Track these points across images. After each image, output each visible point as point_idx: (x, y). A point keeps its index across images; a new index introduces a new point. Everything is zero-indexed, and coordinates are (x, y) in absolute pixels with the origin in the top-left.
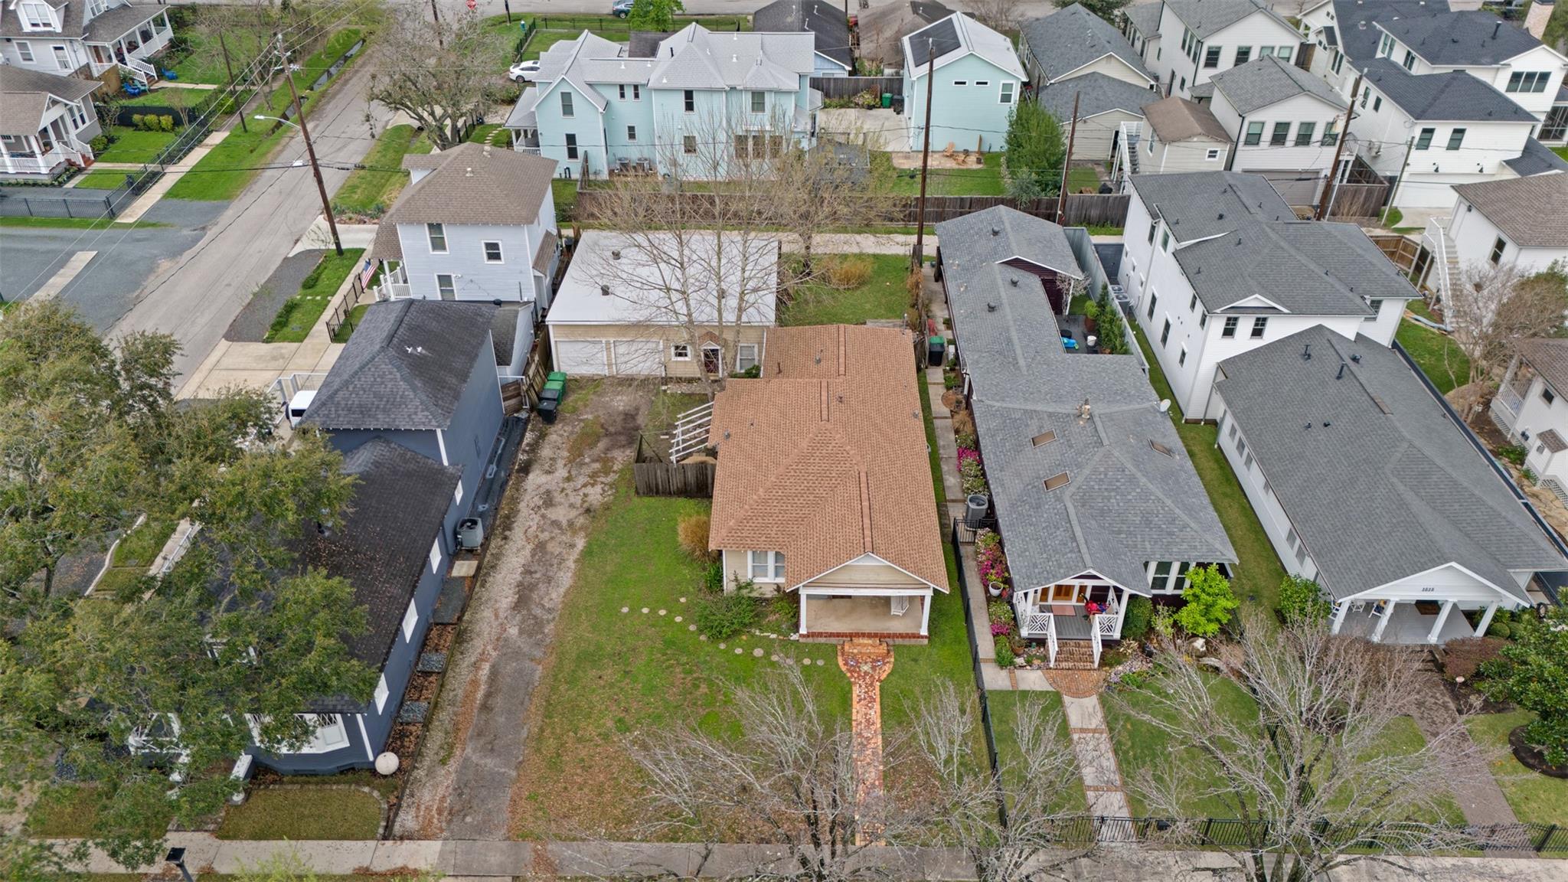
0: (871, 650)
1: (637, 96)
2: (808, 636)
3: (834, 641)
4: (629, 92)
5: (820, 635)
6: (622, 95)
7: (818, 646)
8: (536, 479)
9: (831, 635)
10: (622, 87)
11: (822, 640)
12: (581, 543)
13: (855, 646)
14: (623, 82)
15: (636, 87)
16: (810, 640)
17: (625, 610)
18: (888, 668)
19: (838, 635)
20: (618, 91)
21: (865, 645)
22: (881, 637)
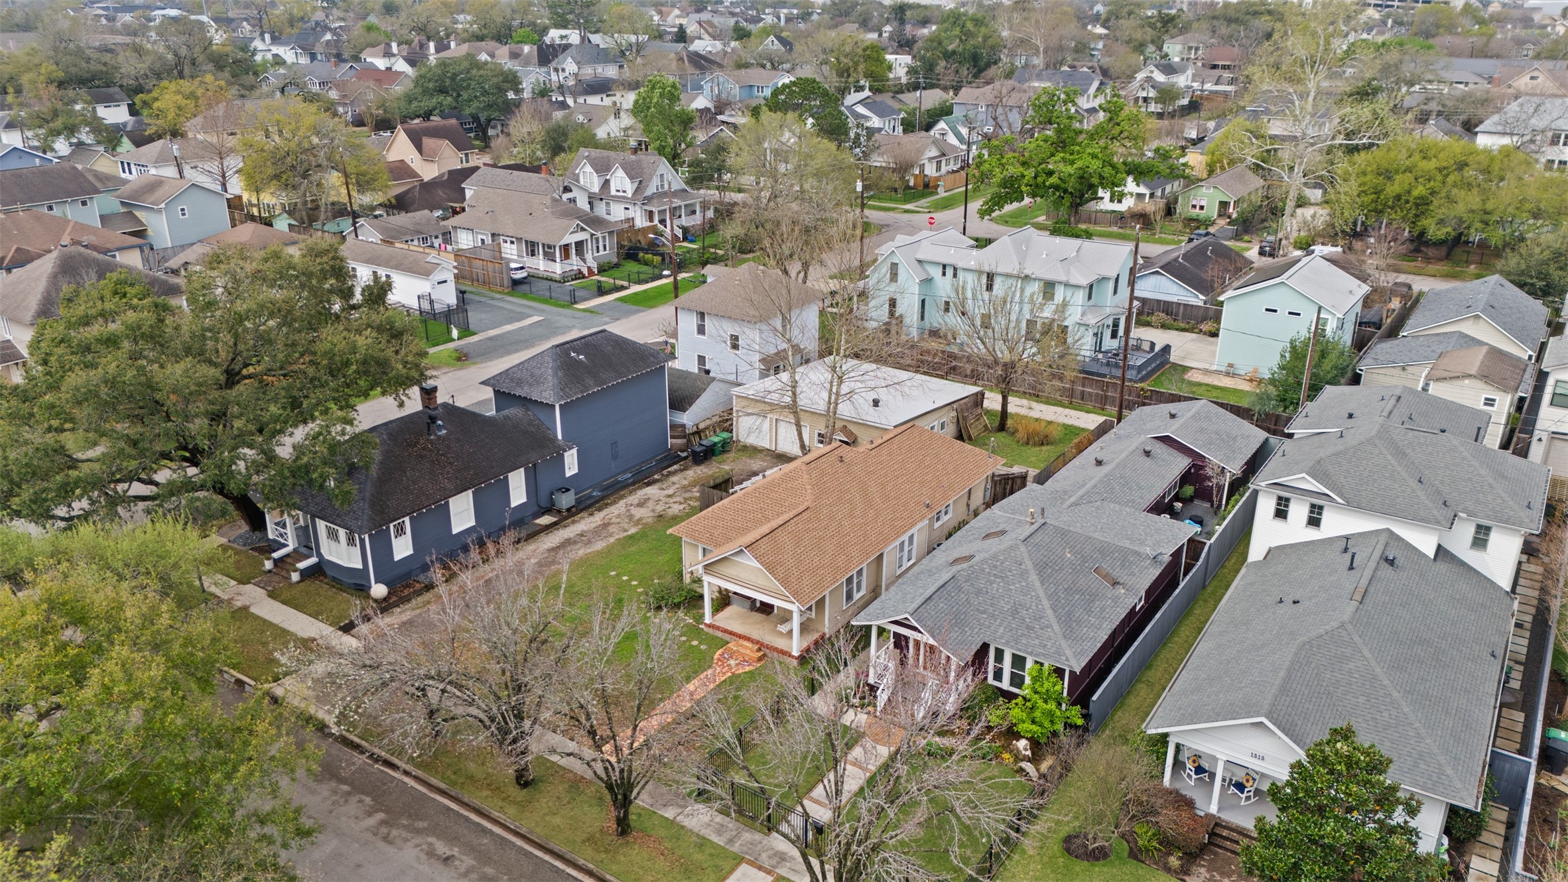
0: (748, 652)
1: (955, 275)
2: (709, 626)
3: (727, 637)
4: (950, 272)
5: (718, 628)
6: (944, 274)
7: (714, 638)
8: (651, 491)
9: (725, 631)
10: (944, 267)
11: (720, 634)
12: (633, 531)
13: (738, 645)
14: (945, 261)
15: (955, 269)
16: (710, 631)
17: (613, 573)
18: (747, 669)
19: (731, 633)
20: (940, 270)
21: (746, 647)
22: (761, 646)
